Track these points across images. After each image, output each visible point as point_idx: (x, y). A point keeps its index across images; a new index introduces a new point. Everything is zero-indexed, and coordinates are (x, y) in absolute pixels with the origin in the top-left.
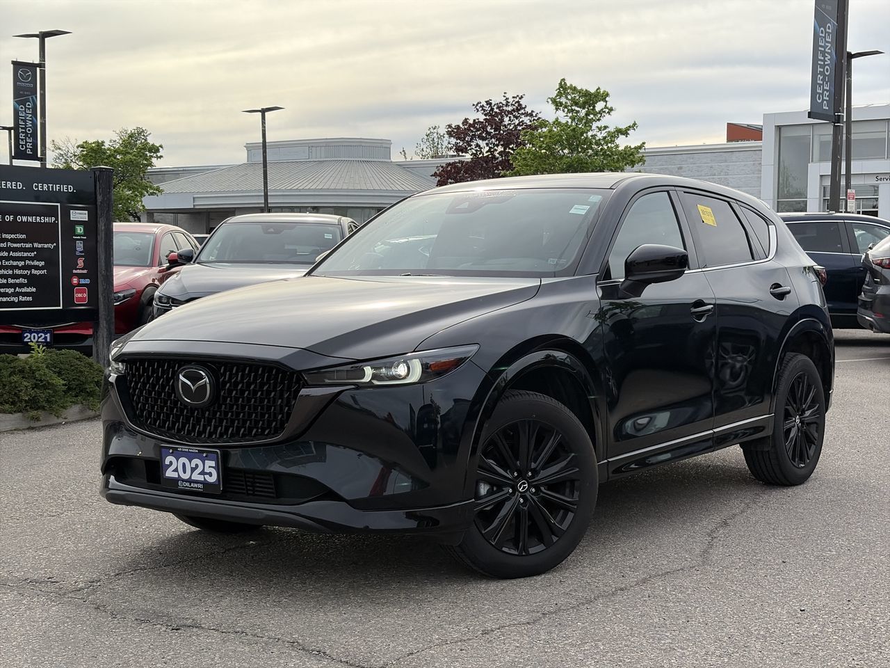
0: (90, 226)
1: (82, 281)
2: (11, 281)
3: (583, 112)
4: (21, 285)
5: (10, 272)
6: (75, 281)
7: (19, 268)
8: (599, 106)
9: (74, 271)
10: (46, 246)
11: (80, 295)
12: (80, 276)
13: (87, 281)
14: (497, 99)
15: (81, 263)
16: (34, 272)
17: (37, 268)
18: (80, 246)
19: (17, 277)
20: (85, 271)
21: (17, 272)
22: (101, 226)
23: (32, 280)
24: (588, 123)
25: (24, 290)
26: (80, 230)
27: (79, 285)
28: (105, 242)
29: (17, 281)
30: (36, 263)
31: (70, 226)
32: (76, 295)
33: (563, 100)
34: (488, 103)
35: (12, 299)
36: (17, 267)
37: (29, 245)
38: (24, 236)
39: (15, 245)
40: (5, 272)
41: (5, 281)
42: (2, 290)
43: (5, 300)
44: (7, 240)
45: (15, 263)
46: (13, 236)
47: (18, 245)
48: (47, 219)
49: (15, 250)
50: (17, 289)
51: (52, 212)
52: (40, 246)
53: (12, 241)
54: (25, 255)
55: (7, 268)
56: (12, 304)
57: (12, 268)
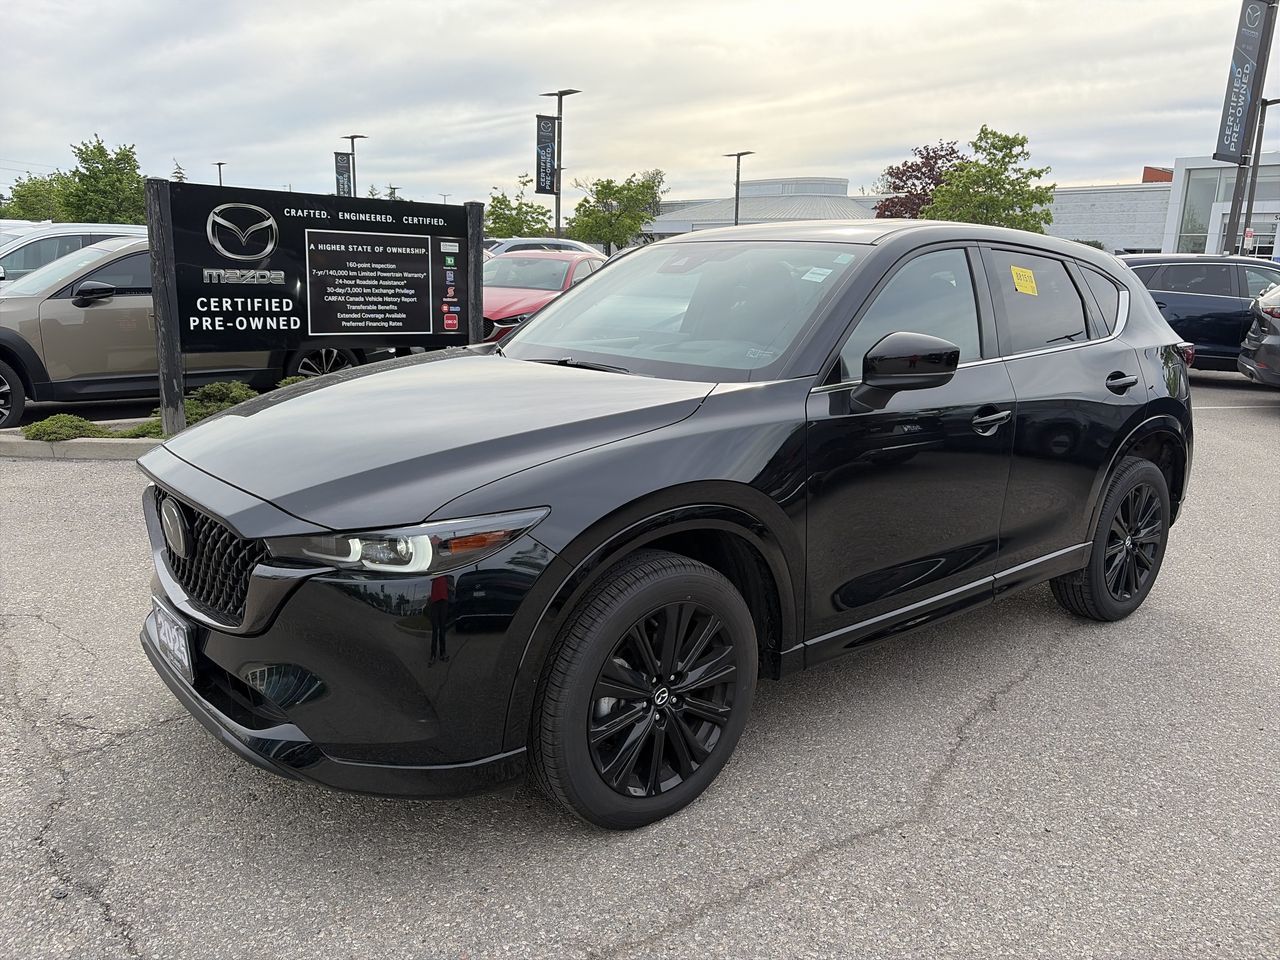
0: (461, 258)
1: (452, 309)
2: (380, 307)
3: (1000, 155)
4: (391, 312)
5: (380, 299)
6: (445, 308)
7: (389, 296)
8: (1017, 150)
9: (445, 299)
10: (416, 276)
11: (450, 322)
12: (450, 304)
13: (458, 309)
14: (934, 144)
15: (451, 291)
16: (403, 299)
17: (407, 296)
18: (450, 276)
19: (388, 304)
20: (455, 300)
21: (387, 299)
22: (471, 258)
23: (402, 307)
24: (1004, 164)
25: (394, 316)
26: (450, 261)
27: (449, 312)
28: (475, 273)
29: (387, 308)
30: (406, 291)
31: (440, 257)
32: (446, 322)
33: (983, 144)
34: (926, 148)
35: (382, 324)
36: (387, 295)
37: (399, 275)
38: (394, 266)
39: (385, 275)
40: (375, 299)
41: (375, 308)
42: (372, 316)
43: (375, 324)
44: (377, 270)
45: (385, 291)
46: (383, 266)
47: (388, 275)
48: (417, 251)
49: (385, 279)
50: (387, 315)
51: (423, 244)
52: (410, 275)
53: (382, 270)
54: (395, 283)
55: (377, 295)
56: (383, 329)
57: (382, 295)
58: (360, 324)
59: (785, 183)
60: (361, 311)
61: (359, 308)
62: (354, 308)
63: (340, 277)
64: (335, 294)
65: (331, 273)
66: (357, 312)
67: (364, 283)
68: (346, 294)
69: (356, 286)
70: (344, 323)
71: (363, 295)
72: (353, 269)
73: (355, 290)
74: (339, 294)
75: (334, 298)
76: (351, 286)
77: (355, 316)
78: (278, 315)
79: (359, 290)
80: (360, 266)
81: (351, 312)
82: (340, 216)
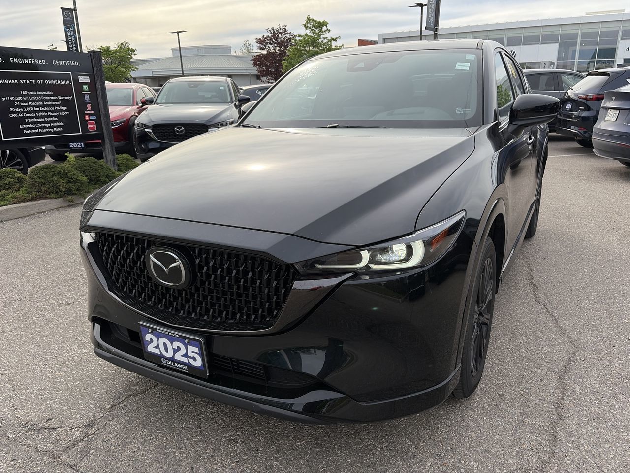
0: (92, 85)
1: (92, 118)
2: (47, 119)
3: (317, 31)
4: (54, 122)
5: (46, 114)
6: (87, 118)
7: (52, 112)
8: (324, 28)
9: (86, 112)
10: (66, 98)
11: (91, 126)
12: (90, 115)
13: (95, 118)
14: (276, 27)
15: (89, 107)
16: (60, 113)
17: (62, 111)
18: (87, 98)
19: (51, 117)
20: (92, 112)
21: (50, 114)
22: (99, 85)
23: (60, 118)
25: (56, 124)
26: (86, 88)
27: (90, 120)
28: (102, 94)
29: (51, 119)
30: (61, 108)
31: (79, 85)
32: (89, 126)
33: (309, 25)
34: (272, 28)
35: (50, 130)
36: (50, 111)
37: (55, 98)
38: (51, 92)
39: (47, 98)
40: (43, 114)
41: (43, 120)
42: (42, 125)
43: (45, 130)
44: (41, 95)
45: (48, 109)
46: (44, 93)
47: (49, 98)
48: (64, 82)
49: (47, 101)
50: (52, 124)
51: (67, 78)
52: (62, 98)
53: (44, 95)
54: (54, 103)
55: (43, 112)
56: (50, 133)
57: (47, 111)
58: (35, 131)
59: (199, 48)
60: (35, 123)
61: (33, 120)
62: (30, 121)
63: (18, 101)
64: (16, 112)
65: (11, 98)
66: (32, 123)
67: (34, 104)
68: (23, 112)
69: (29, 106)
70: (25, 131)
71: (34, 112)
72: (25, 95)
73: (29, 109)
74: (19, 112)
75: (16, 115)
76: (26, 107)
77: (31, 126)
79: (32, 109)
80: (29, 93)
81: (28, 123)
82: (11, 60)
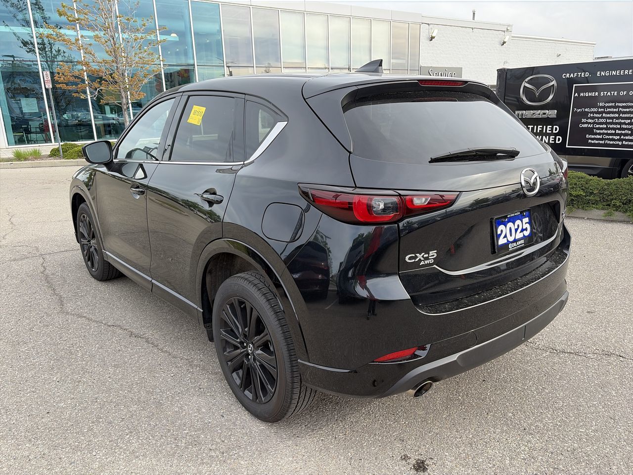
2: (617, 132)
4: (626, 135)
5: (619, 126)
19: (624, 129)
21: (624, 126)
25: (627, 138)
29: (623, 132)
35: (617, 143)
36: (625, 123)
39: (625, 110)
40: (615, 126)
41: (614, 132)
42: (611, 137)
43: (611, 143)
44: (619, 107)
45: (623, 121)
46: (624, 104)
47: (628, 110)
49: (625, 113)
50: (622, 137)
53: (624, 107)
54: (632, 115)
55: (616, 124)
56: (618, 146)
57: (620, 124)
58: (601, 142)
60: (603, 134)
61: (602, 132)
62: (598, 131)
63: (591, 113)
64: (587, 123)
65: (586, 110)
66: (600, 134)
67: (608, 115)
68: (593, 123)
69: (602, 118)
70: (590, 141)
71: (606, 123)
72: (601, 107)
73: (601, 120)
74: (590, 123)
75: (586, 126)
76: (598, 118)
77: (598, 137)
78: (549, 135)
79: (604, 120)
80: (607, 105)
81: (596, 134)
82: (598, 74)
